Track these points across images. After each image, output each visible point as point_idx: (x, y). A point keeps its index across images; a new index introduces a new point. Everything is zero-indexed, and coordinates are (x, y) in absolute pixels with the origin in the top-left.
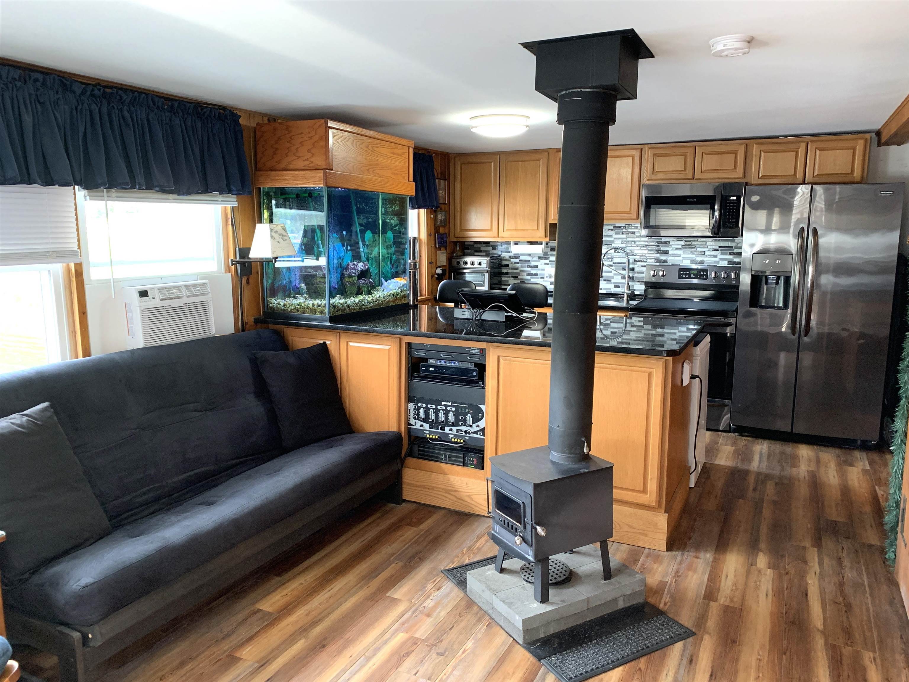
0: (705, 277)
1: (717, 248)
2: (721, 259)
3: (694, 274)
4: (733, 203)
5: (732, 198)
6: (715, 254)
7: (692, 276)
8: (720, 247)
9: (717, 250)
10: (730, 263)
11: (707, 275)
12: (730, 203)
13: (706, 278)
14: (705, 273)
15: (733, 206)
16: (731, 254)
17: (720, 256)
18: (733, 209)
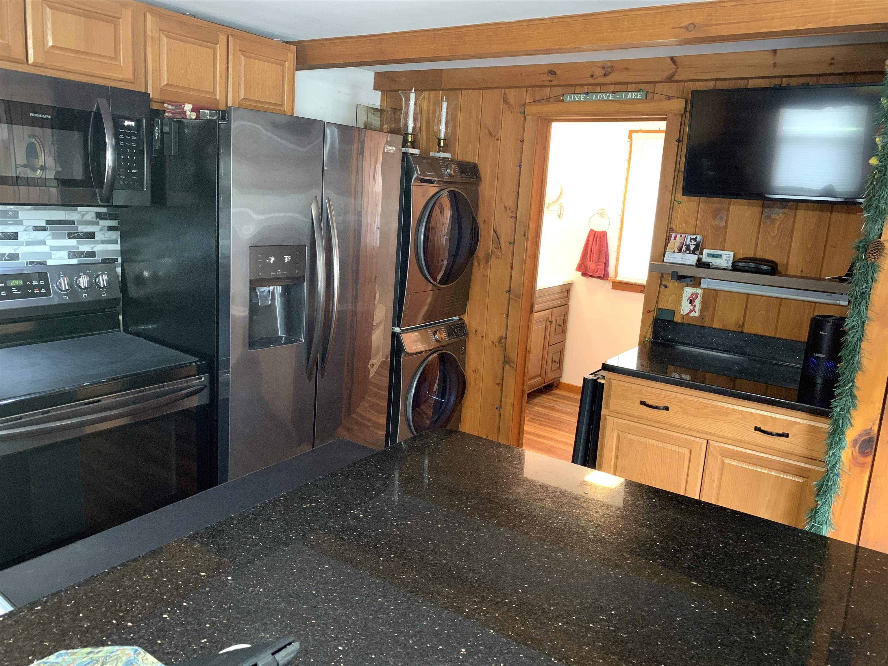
0: (43, 290)
1: (43, 224)
2: (53, 248)
3: (18, 287)
4: (130, 134)
5: (127, 123)
6: (41, 239)
7: (15, 291)
8: (48, 222)
9: (44, 229)
10: (73, 255)
11: (46, 286)
12: (124, 134)
13: (48, 293)
14: (42, 282)
15: (130, 141)
16: (71, 236)
17: (52, 243)
18: (131, 147)
